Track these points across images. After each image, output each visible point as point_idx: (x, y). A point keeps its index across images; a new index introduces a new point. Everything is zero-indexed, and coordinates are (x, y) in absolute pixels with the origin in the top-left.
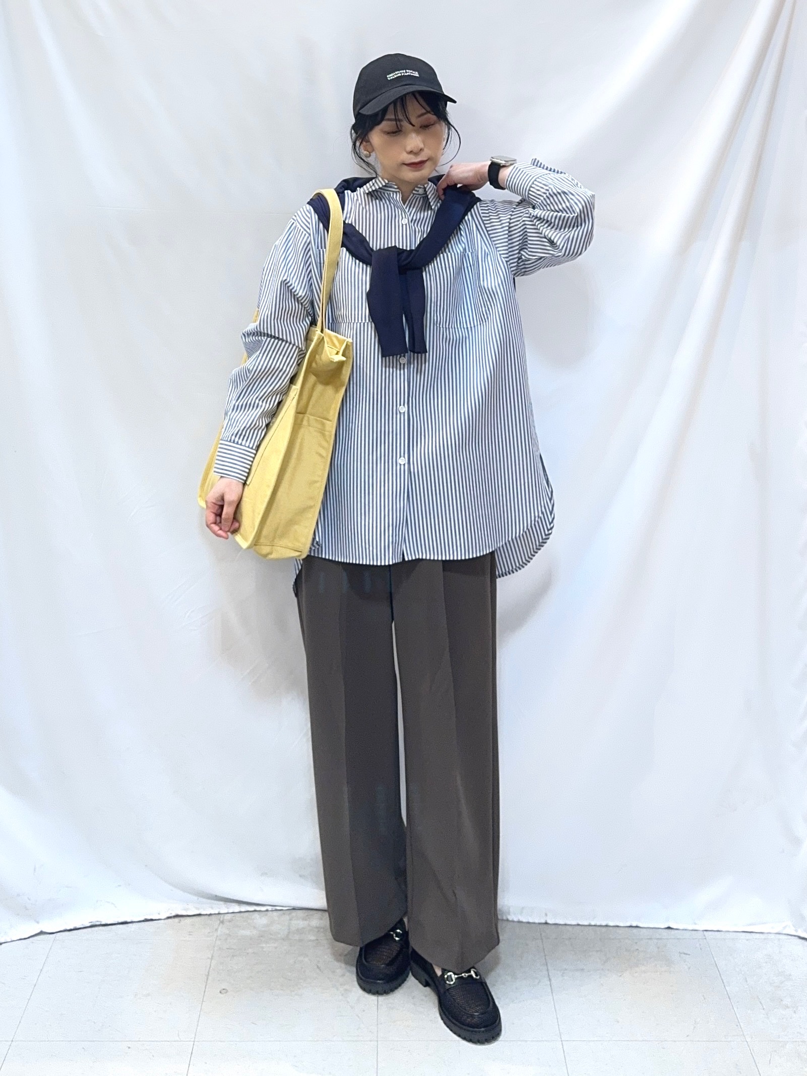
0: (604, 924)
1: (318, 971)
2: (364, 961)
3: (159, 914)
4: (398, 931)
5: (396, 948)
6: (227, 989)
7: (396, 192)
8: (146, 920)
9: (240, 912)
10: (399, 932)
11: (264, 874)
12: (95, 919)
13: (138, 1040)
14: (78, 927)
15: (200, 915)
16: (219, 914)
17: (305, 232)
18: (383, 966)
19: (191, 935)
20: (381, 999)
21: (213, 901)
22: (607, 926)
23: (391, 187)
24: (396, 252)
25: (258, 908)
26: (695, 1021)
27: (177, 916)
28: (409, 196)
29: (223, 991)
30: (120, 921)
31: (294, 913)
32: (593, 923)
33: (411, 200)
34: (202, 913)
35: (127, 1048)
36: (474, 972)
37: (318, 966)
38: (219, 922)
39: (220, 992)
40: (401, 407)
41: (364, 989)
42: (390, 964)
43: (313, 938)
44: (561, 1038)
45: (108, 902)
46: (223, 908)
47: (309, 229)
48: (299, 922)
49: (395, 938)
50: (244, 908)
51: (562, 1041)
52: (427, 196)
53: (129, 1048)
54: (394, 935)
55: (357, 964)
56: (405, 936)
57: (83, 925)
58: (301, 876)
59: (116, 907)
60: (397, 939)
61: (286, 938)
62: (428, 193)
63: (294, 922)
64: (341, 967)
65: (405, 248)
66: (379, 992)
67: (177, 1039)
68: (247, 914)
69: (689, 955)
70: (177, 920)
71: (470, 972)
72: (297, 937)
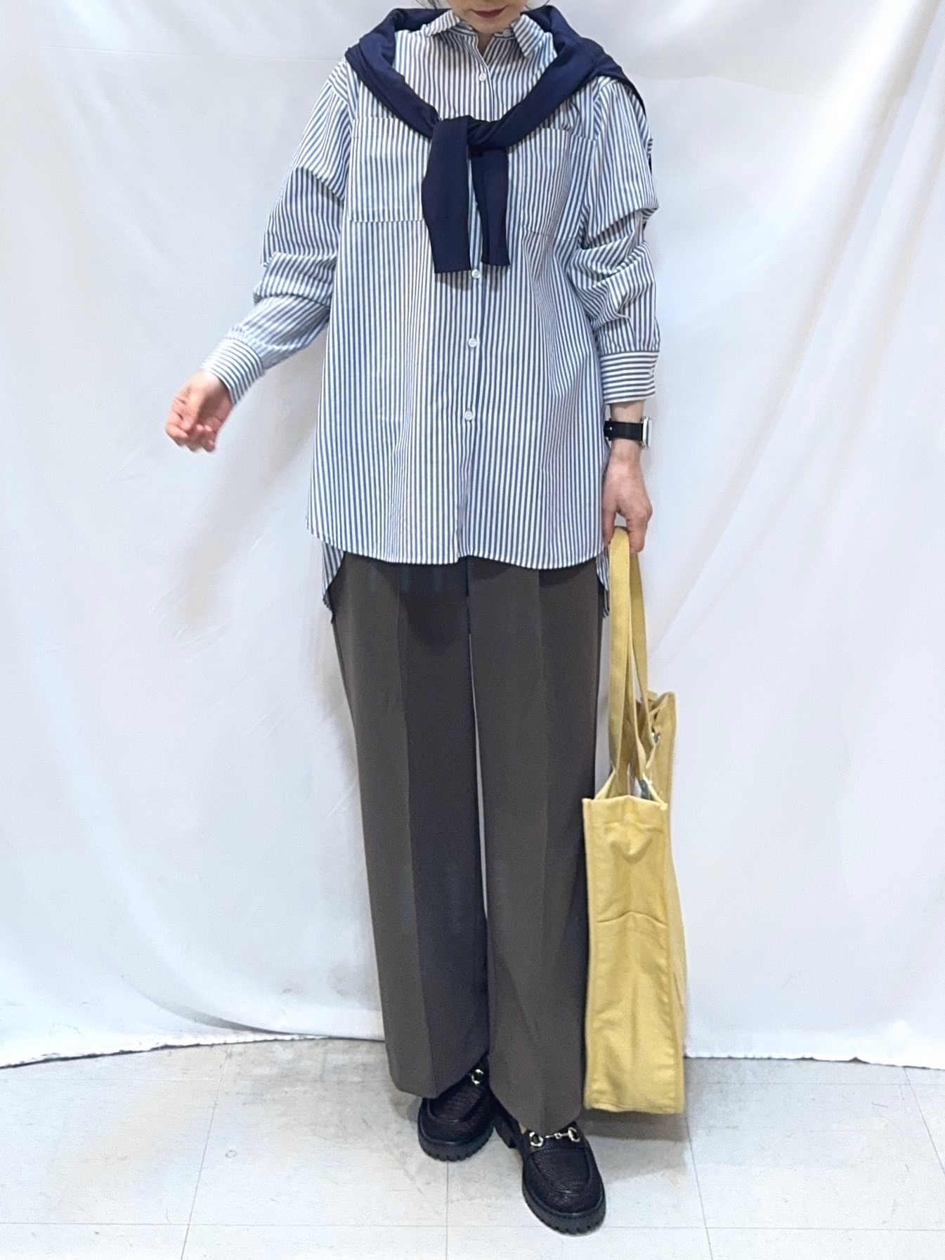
0: (766, 1056)
1: (363, 1126)
2: (430, 1114)
3: (141, 1044)
4: (478, 1071)
5: (474, 1097)
6: (237, 1151)
7: (472, 36)
8: (123, 1053)
9: (255, 1042)
10: (480, 1073)
11: (287, 991)
12: (50, 1051)
13: (109, 1222)
14: (26, 1061)
15: (198, 1045)
16: (225, 1044)
17: (342, 99)
18: (456, 1121)
19: (186, 1073)
20: (453, 1166)
21: (215, 1028)
22: (769, 1059)
23: (464, 28)
24: (468, 124)
25: (280, 1037)
26: (895, 1201)
27: (166, 1047)
28: (490, 40)
29: (231, 1154)
30: (86, 1053)
31: (331, 1044)
32: (750, 1056)
33: (494, 46)
34: (201, 1043)
35: (94, 1234)
36: (573, 1132)
37: (364, 1120)
38: (224, 1056)
39: (227, 1156)
40: (471, 340)
41: (429, 1154)
42: (466, 1118)
43: (357, 1079)
44: (705, 1224)
45: (69, 1026)
46: (232, 1037)
47: (346, 92)
48: (338, 1056)
49: (473, 1081)
50: (259, 1037)
51: (706, 1228)
52: (516, 40)
53: (97, 1233)
54: (473, 1077)
55: (419, 1118)
56: (485, 1079)
57: (33, 1058)
58: (338, 992)
59: (79, 1033)
60: (476, 1082)
61: (321, 1079)
62: (517, 35)
63: (331, 1057)
64: (396, 1121)
65: (483, 119)
66: (451, 1158)
67: (166, 1222)
68: (264, 1045)
69: (887, 1107)
70: (166, 1052)
71: (567, 1131)
72: (335, 1078)
